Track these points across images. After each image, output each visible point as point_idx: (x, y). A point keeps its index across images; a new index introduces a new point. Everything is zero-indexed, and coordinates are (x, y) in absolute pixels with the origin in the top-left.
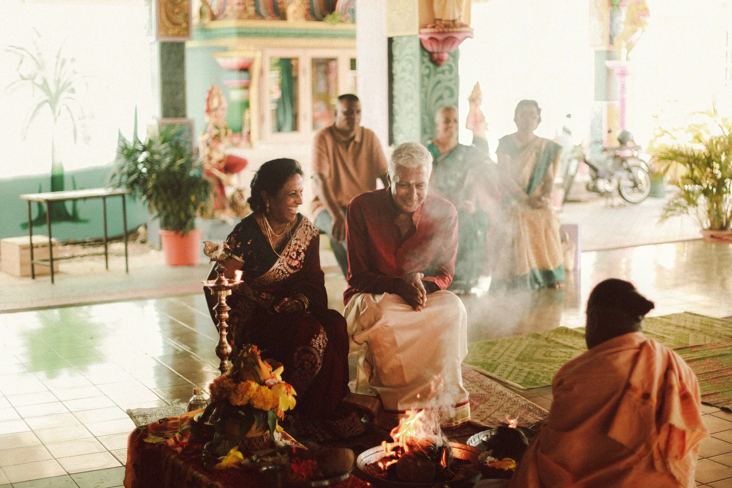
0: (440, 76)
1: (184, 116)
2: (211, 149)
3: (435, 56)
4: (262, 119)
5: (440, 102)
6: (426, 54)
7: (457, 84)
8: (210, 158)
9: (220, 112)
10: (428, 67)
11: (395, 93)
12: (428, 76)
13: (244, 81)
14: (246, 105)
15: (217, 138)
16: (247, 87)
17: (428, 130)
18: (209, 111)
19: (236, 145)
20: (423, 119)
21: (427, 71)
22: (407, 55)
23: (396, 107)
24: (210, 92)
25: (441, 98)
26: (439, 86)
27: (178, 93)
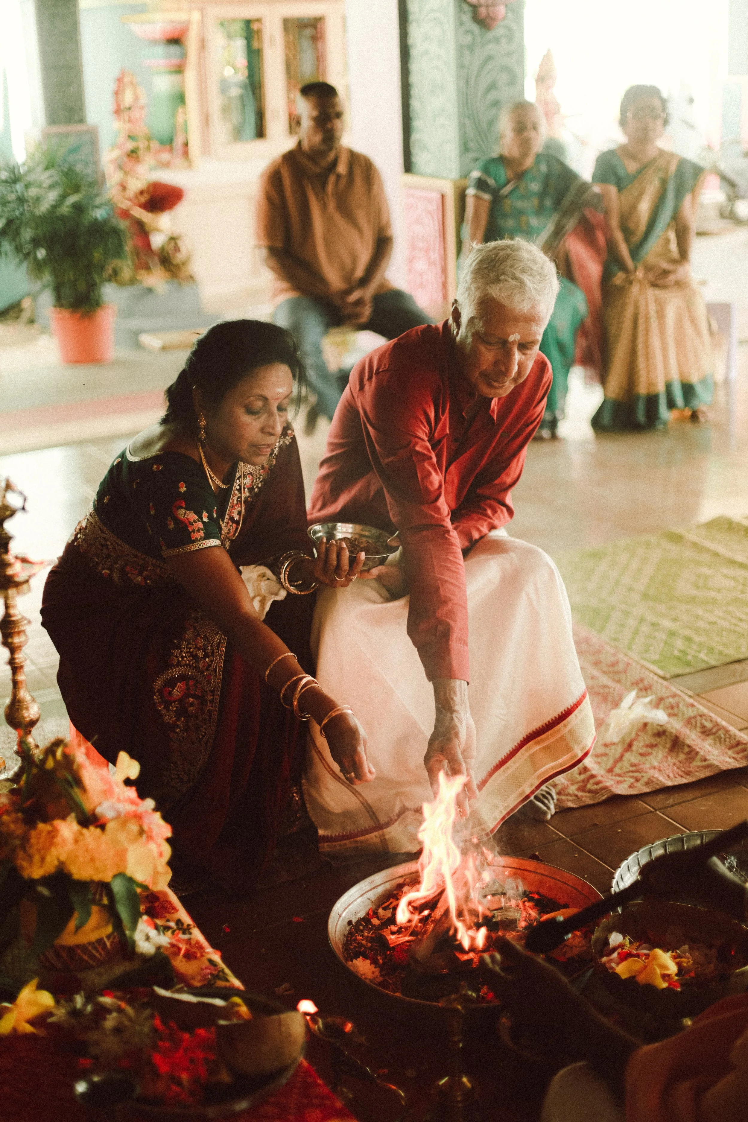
0: (490, 48)
1: (82, 121)
2: (126, 173)
3: (483, 11)
4: (206, 120)
5: (493, 96)
6: (466, 8)
7: (521, 61)
8: (124, 188)
9: (136, 114)
10: (468, 32)
11: (414, 79)
12: (471, 47)
13: (176, 61)
14: (180, 99)
15: (134, 155)
16: (179, 70)
17: (472, 145)
18: (118, 111)
19: (166, 165)
20: (462, 126)
21: (469, 38)
22: (432, 10)
23: (415, 104)
24: (120, 80)
25: (492, 87)
26: (490, 65)
27: (69, 84)
